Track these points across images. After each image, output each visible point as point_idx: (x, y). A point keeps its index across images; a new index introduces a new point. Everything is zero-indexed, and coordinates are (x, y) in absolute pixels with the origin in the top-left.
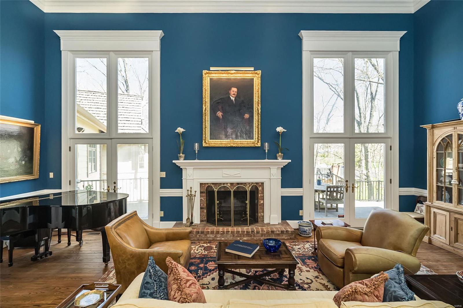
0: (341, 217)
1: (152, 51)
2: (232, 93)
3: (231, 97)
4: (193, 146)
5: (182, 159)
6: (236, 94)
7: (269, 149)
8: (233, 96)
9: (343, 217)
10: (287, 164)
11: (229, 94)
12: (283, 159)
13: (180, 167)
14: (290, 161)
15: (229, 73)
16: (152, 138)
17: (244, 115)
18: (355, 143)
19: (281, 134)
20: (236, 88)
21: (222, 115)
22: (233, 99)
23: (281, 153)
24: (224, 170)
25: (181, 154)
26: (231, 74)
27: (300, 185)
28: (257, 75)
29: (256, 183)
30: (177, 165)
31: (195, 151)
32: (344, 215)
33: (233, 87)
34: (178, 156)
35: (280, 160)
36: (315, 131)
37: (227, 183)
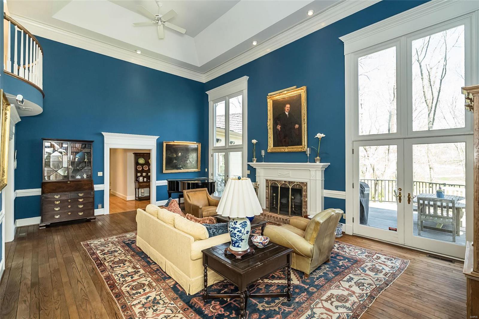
0: (393, 230)
1: (243, 90)
2: (287, 109)
3: (286, 112)
4: (261, 152)
5: (255, 161)
6: (289, 109)
7: (310, 153)
8: (287, 111)
9: (396, 231)
10: (327, 167)
11: (285, 110)
12: (320, 163)
13: (253, 167)
14: (329, 164)
15: (283, 94)
16: (243, 148)
17: (295, 126)
18: (413, 144)
19: (320, 139)
20: (289, 104)
21: (280, 127)
22: (287, 113)
23: (319, 157)
24: (279, 170)
25: (254, 158)
26: (285, 94)
27: (342, 188)
28: (302, 90)
29: (299, 182)
30: (251, 166)
31: (262, 156)
32: (396, 229)
33: (287, 104)
34: (252, 159)
35: (318, 163)
36: (360, 134)
37: (282, 181)
